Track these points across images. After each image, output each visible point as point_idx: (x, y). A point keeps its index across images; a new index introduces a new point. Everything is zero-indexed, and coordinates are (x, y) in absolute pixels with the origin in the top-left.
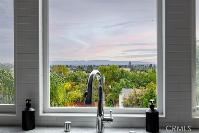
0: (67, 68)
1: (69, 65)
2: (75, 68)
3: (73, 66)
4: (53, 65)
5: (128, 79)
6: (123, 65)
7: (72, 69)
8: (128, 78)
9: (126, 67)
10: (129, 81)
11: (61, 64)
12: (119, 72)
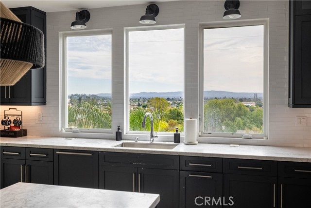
0: (168, 102)
1: (171, 98)
2: (179, 102)
3: (176, 99)
4: (150, 97)
5: (248, 118)
6: (245, 98)
7: (175, 103)
8: (248, 116)
9: (249, 100)
10: (248, 121)
11: (161, 97)
12: (235, 108)
